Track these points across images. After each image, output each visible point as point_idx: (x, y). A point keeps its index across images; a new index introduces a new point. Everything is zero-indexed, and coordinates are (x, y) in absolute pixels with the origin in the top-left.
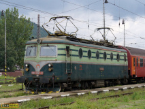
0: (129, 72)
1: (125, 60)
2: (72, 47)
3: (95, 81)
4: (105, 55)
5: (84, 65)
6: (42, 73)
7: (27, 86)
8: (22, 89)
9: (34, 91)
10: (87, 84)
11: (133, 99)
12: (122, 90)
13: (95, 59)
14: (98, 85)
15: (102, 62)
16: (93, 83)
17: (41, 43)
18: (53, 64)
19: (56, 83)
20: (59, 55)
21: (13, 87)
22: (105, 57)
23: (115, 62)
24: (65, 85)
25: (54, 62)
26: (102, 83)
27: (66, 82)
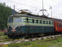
0: (55, 29)
1: (53, 24)
2: (29, 18)
3: (40, 34)
4: (44, 22)
5: (35, 27)
6: (16, 30)
7: (9, 37)
8: (7, 38)
9: (12, 39)
10: (36, 35)
11: (58, 42)
12: (52, 37)
13: (40, 24)
14: (41, 36)
15: (43, 25)
16: (39, 35)
17: (15, 17)
18: (21, 26)
19: (22, 35)
20: (23, 22)
21: (3, 37)
22: (44, 23)
23: (48, 25)
24: (26, 36)
25: (21, 25)
26: (43, 35)
27: (27, 35)
